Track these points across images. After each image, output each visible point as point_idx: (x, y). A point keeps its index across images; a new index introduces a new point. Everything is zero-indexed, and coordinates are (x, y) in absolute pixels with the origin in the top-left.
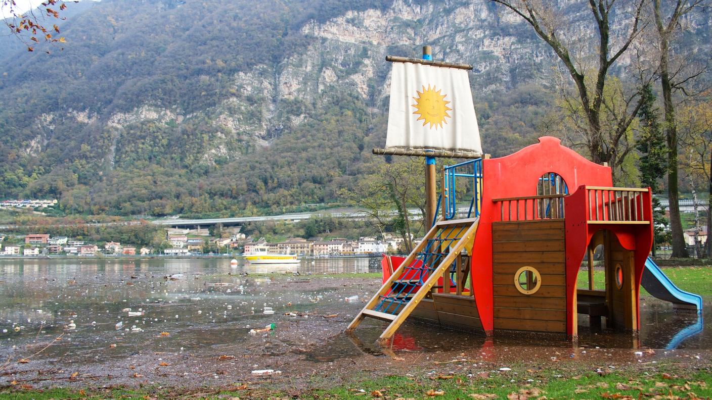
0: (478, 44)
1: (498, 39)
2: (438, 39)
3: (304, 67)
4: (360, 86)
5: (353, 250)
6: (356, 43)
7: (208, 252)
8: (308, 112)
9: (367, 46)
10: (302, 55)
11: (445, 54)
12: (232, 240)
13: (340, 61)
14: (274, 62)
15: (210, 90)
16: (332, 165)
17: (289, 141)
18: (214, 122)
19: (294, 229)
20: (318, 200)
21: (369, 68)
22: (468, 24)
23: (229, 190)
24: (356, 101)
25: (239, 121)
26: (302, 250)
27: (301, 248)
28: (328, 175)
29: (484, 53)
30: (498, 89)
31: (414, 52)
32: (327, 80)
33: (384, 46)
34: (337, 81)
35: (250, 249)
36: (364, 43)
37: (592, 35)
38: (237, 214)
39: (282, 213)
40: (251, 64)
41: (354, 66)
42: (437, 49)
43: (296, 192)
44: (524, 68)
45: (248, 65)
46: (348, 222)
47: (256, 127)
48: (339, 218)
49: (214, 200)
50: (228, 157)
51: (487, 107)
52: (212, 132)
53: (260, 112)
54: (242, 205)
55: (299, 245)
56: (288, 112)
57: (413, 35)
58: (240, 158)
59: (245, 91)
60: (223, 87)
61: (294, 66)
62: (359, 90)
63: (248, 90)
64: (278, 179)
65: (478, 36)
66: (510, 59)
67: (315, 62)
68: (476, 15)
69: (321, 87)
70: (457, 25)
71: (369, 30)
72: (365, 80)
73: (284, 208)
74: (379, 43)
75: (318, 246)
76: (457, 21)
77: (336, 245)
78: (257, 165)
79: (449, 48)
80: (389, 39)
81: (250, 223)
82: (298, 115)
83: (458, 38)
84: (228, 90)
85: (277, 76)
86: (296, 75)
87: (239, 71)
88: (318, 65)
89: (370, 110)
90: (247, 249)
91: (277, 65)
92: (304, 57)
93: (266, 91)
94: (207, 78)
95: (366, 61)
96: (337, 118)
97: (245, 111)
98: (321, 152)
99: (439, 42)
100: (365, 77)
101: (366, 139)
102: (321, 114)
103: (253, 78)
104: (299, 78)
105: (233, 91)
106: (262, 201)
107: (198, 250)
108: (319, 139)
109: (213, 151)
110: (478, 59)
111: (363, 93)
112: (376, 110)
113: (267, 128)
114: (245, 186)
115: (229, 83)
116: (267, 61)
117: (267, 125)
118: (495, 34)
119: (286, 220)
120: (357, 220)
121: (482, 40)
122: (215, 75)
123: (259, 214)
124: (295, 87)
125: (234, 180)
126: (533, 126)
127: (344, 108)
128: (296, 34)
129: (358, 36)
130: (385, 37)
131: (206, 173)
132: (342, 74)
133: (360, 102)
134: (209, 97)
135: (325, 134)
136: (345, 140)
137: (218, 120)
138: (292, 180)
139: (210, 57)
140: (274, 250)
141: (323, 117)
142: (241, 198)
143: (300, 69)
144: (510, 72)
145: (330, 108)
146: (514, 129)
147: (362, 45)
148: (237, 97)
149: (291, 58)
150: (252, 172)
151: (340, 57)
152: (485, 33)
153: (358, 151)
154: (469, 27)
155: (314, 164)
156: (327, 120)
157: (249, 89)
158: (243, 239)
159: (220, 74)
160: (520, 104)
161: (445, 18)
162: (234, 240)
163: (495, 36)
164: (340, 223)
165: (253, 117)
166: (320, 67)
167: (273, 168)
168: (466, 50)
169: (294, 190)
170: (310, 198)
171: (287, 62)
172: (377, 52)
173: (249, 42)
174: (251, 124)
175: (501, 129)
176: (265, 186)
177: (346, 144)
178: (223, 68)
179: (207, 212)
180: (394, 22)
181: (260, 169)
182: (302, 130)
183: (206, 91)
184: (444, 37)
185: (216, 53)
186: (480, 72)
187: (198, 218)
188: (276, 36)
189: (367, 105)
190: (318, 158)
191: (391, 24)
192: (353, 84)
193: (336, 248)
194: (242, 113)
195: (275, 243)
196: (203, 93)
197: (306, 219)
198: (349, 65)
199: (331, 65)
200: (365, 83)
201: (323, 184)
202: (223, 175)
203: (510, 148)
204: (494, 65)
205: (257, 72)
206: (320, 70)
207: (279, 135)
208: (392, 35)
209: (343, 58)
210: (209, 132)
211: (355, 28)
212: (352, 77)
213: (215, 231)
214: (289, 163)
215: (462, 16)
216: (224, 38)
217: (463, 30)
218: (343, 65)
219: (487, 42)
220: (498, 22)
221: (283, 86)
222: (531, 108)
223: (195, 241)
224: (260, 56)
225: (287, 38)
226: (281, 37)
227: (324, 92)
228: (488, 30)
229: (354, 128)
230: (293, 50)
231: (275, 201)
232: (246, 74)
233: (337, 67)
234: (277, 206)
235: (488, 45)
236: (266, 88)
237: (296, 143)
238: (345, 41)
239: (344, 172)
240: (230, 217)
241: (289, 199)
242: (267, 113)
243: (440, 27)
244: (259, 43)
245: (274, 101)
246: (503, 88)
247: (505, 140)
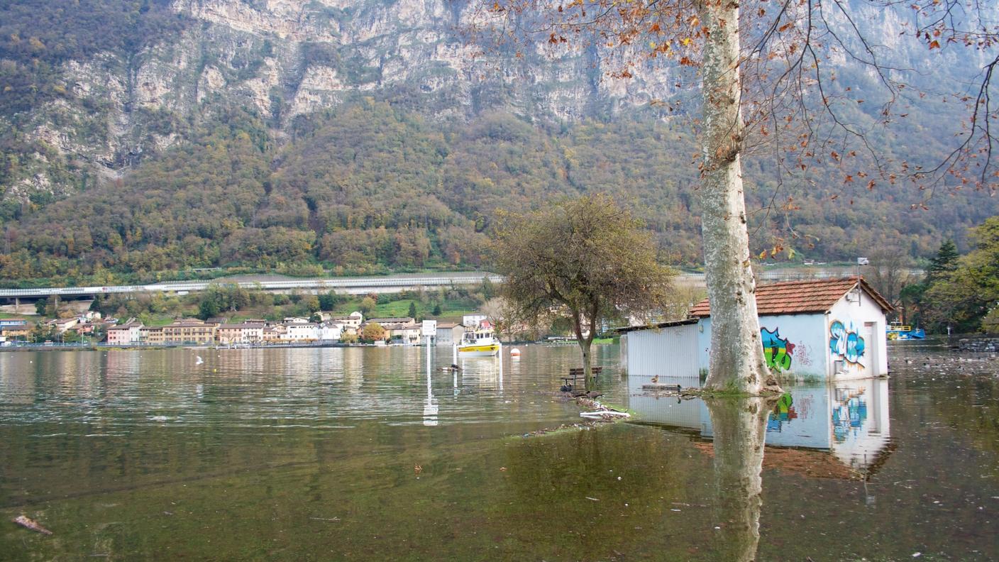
0: (429, 50)
1: (457, 47)
2: (374, 39)
3: (176, 62)
4: (258, 97)
5: (279, 337)
6: (255, 34)
7: (42, 340)
8: (181, 130)
9: (271, 39)
10: (172, 43)
11: (383, 61)
12: (79, 322)
13: (230, 59)
14: (127, 50)
15: (19, 85)
16: (227, 212)
17: (156, 173)
18: (28, 136)
19: (181, 306)
20: (210, 262)
21: (273, 72)
22: (416, 22)
23: (62, 243)
24: (253, 119)
25: (70, 137)
26: (202, 336)
27: (200, 334)
28: (222, 227)
29: (437, 64)
30: (455, 115)
31: (339, 55)
32: (210, 84)
33: (296, 41)
34: (226, 87)
35: (117, 335)
36: (266, 34)
37: (580, 53)
38: (79, 282)
39: (155, 282)
40: (90, 50)
41: (252, 68)
42: (372, 53)
43: (175, 249)
44: (491, 89)
45: (84, 51)
46: (264, 297)
47: (98, 148)
48: (251, 289)
49: (38, 258)
50: (52, 193)
51: (443, 140)
52: (26, 153)
53: (105, 126)
54: (88, 268)
55: (197, 329)
56: (150, 129)
57: (338, 30)
58: (72, 195)
59: (80, 91)
60: (44, 82)
61: (160, 58)
62: (258, 103)
63: (85, 90)
64: (143, 229)
65: (430, 41)
66: (472, 76)
67: (193, 57)
68: (427, 11)
69: (202, 95)
70: (401, 22)
71: (274, 17)
72: (267, 88)
73: (159, 273)
74: (288, 37)
75: (226, 331)
76: (402, 17)
77: (254, 330)
78: (107, 206)
79: (389, 53)
80: (303, 33)
81: (107, 296)
82: (167, 134)
83: (402, 40)
84: (52, 88)
85: (132, 71)
86: (163, 73)
87: (70, 58)
88: (197, 61)
89: (273, 133)
90: (113, 335)
91: (132, 56)
92: (176, 46)
93: (114, 94)
94: (14, 64)
95: (270, 62)
96: (227, 141)
97: (79, 122)
98: (209, 192)
99: (375, 44)
100: (267, 85)
101: (275, 175)
102: (202, 136)
103: (92, 72)
104: (167, 78)
105: (61, 89)
106: (121, 262)
107: (22, 338)
108: (204, 171)
109: (27, 182)
110: (429, 73)
111: (263, 108)
112: (282, 134)
113: (116, 150)
114: (89, 238)
115: (52, 76)
116: (116, 48)
117: (115, 146)
118: (453, 40)
119: (166, 292)
120: (276, 293)
121: (435, 46)
122: (27, 61)
123: (118, 281)
124: (161, 91)
125: (68, 229)
126: (508, 169)
127: (236, 127)
128: (162, 11)
129: (258, 23)
130: (298, 29)
131: (17, 215)
132: (233, 78)
133: (259, 120)
134: (19, 96)
135: (213, 166)
136: (244, 176)
137: (34, 132)
138: (167, 232)
139: (17, 32)
140: (156, 337)
141: (206, 139)
142: (83, 257)
143: (170, 64)
144: (472, 93)
145: (214, 127)
146: (484, 172)
147: (264, 37)
148: (67, 99)
149: (156, 47)
150: (99, 218)
151: (231, 53)
152: (439, 37)
153: (264, 192)
154: (418, 26)
155: (199, 208)
156: (212, 145)
157: (87, 88)
158: (98, 321)
159: (36, 61)
160: (489, 138)
161: (385, 10)
162: (83, 321)
163: (452, 42)
164: (253, 298)
165: (95, 133)
166: (199, 64)
167: (133, 213)
168: (413, 58)
169: (172, 247)
170: (198, 259)
171: (150, 52)
172: (285, 49)
173: (85, 14)
174: (89, 142)
175: (467, 170)
176: (122, 238)
177: (246, 182)
178: (42, 51)
179: (26, 277)
180: (312, 9)
181: (112, 213)
182: (174, 158)
183: (13, 85)
184: (383, 36)
185: (28, 26)
186: (430, 90)
187: (14, 287)
188: (130, 10)
189: (269, 125)
190: (205, 199)
191: (307, 11)
192: (249, 93)
193: (254, 334)
194: (75, 125)
195: (158, 326)
196: (7, 88)
197: (199, 291)
198: (243, 65)
199: (216, 63)
200: (267, 93)
201: (215, 238)
202: (50, 221)
203: (482, 198)
204: (451, 82)
205: (99, 63)
206: (201, 69)
207: (135, 164)
208: (307, 27)
209: (234, 54)
210: (19, 151)
211: (253, 10)
212: (247, 82)
213: (47, 308)
214: (158, 205)
215: (409, 10)
216: (41, 3)
217: (410, 30)
218: (235, 64)
219: (441, 49)
220: (457, 24)
221: (142, 89)
222: (504, 145)
223: (12, 324)
224: (105, 39)
225: (149, 15)
226: (137, 12)
227: (206, 102)
228: (444, 34)
229: (255, 158)
230: (158, 35)
231: (141, 263)
232: (81, 64)
233: (225, 67)
234: (147, 271)
235: (442, 54)
236: (114, 89)
237: (168, 176)
238: (238, 29)
239: (247, 222)
240: (68, 286)
241: (165, 260)
242: (116, 128)
243: (377, 23)
244: (102, 17)
245: (128, 110)
246: (461, 114)
247: (474, 186)
